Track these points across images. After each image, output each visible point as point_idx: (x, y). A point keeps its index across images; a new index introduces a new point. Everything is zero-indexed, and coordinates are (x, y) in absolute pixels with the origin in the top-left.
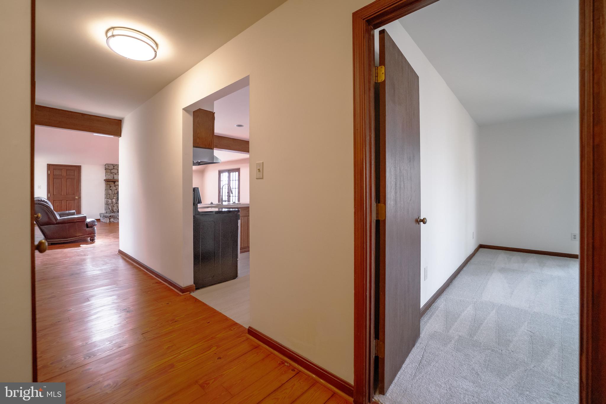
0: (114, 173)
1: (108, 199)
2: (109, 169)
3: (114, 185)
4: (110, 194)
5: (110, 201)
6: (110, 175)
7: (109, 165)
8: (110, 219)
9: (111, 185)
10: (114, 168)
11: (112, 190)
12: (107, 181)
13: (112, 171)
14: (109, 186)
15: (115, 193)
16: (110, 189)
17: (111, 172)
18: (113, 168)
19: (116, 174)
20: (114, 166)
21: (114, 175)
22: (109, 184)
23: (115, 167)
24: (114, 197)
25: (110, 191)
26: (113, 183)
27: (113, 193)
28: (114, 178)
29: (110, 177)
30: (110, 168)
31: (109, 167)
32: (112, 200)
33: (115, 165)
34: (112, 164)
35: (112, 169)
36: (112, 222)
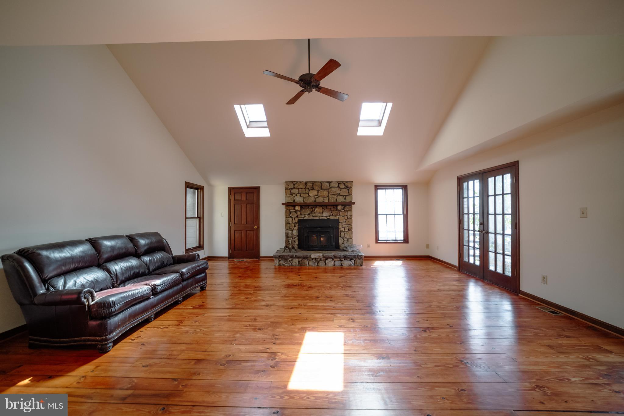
0: (294, 194)
1: (288, 229)
2: (289, 189)
3: (295, 211)
4: (290, 224)
5: (290, 232)
6: (289, 197)
7: (289, 183)
8: (279, 261)
9: (290, 211)
10: (294, 187)
11: (292, 217)
12: (287, 205)
13: (292, 191)
14: (288, 212)
15: (296, 222)
16: (291, 217)
17: (291, 193)
18: (292, 187)
19: (296, 196)
20: (294, 185)
21: (294, 196)
22: (288, 209)
23: (296, 186)
24: (295, 228)
25: (290, 219)
26: (292, 208)
27: (294, 222)
28: (294, 200)
29: (290, 200)
30: (290, 187)
31: (288, 186)
32: (292, 231)
33: (296, 182)
34: (292, 182)
35: (292, 189)
36: (282, 265)
